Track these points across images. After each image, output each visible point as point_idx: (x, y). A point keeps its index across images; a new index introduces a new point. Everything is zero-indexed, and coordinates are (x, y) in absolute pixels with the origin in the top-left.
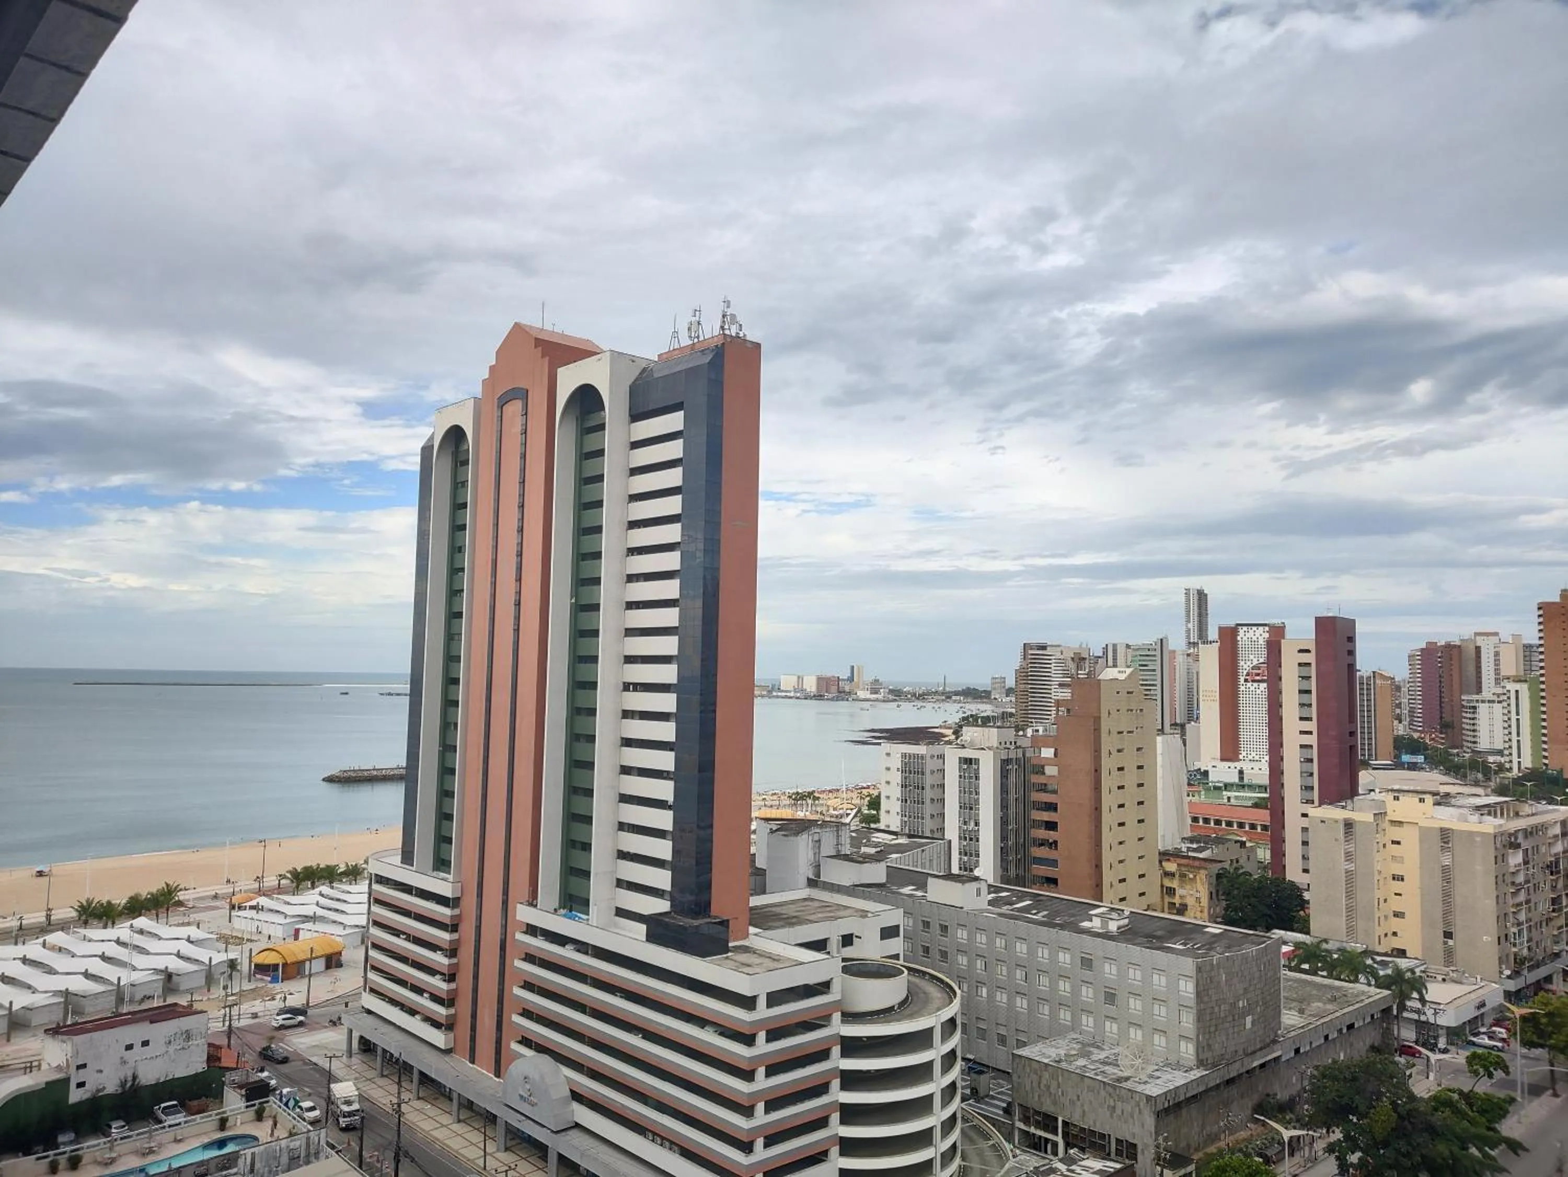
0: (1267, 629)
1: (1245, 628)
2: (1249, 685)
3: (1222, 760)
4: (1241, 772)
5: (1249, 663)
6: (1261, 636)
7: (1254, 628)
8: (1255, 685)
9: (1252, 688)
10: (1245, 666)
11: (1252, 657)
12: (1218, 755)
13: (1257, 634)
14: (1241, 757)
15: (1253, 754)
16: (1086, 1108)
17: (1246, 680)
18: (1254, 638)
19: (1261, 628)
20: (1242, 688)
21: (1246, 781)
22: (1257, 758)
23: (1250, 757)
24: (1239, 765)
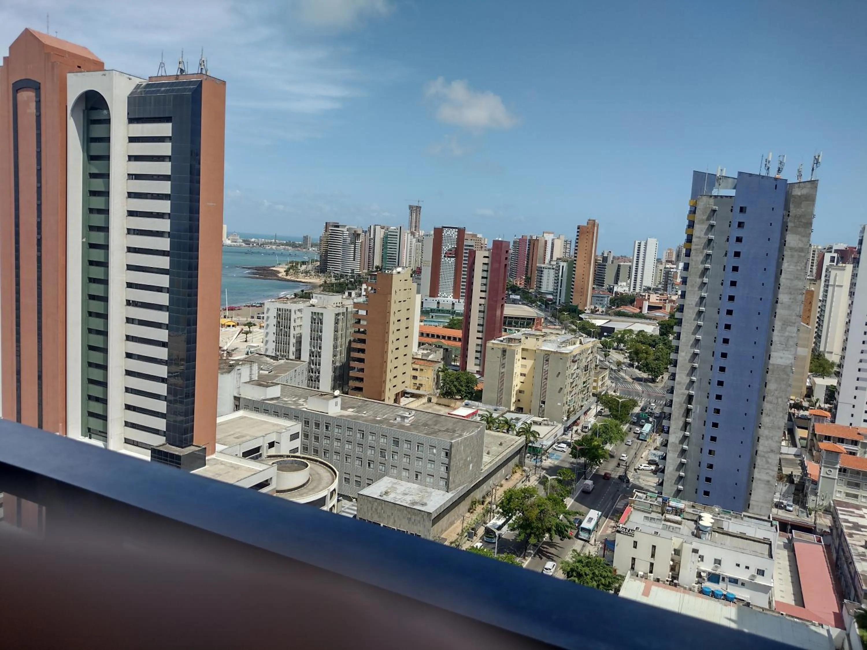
0: (457, 230)
1: (447, 229)
2: (446, 258)
3: (430, 296)
4: (438, 303)
5: (447, 248)
6: (454, 234)
7: (451, 230)
8: (449, 259)
9: (447, 261)
10: (445, 249)
11: (448, 244)
12: (428, 294)
13: (452, 233)
14: (439, 295)
15: (445, 294)
16: (396, 519)
17: (445, 256)
18: (451, 235)
19: (454, 230)
20: (443, 260)
21: (440, 308)
22: (446, 296)
23: (443, 295)
24: (438, 299)
